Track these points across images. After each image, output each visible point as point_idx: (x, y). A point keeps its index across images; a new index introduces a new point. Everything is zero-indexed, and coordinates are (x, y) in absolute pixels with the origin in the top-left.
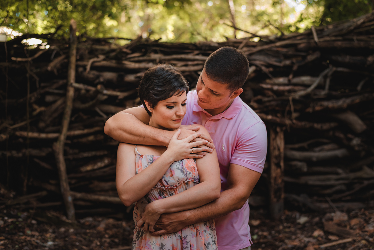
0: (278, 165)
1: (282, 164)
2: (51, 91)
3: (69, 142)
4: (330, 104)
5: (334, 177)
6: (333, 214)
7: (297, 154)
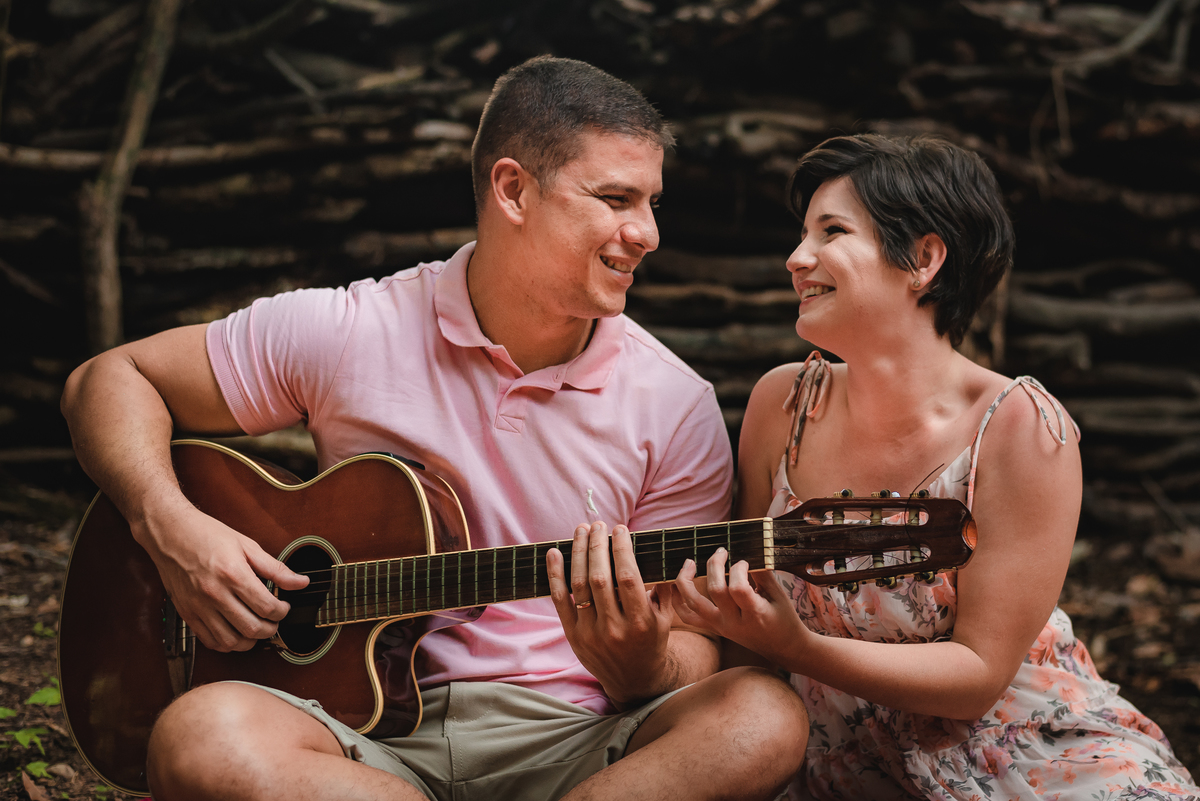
0: (981, 341)
1: (997, 337)
3: (141, 192)
4: (1189, 115)
5: (1175, 406)
7: (1052, 308)
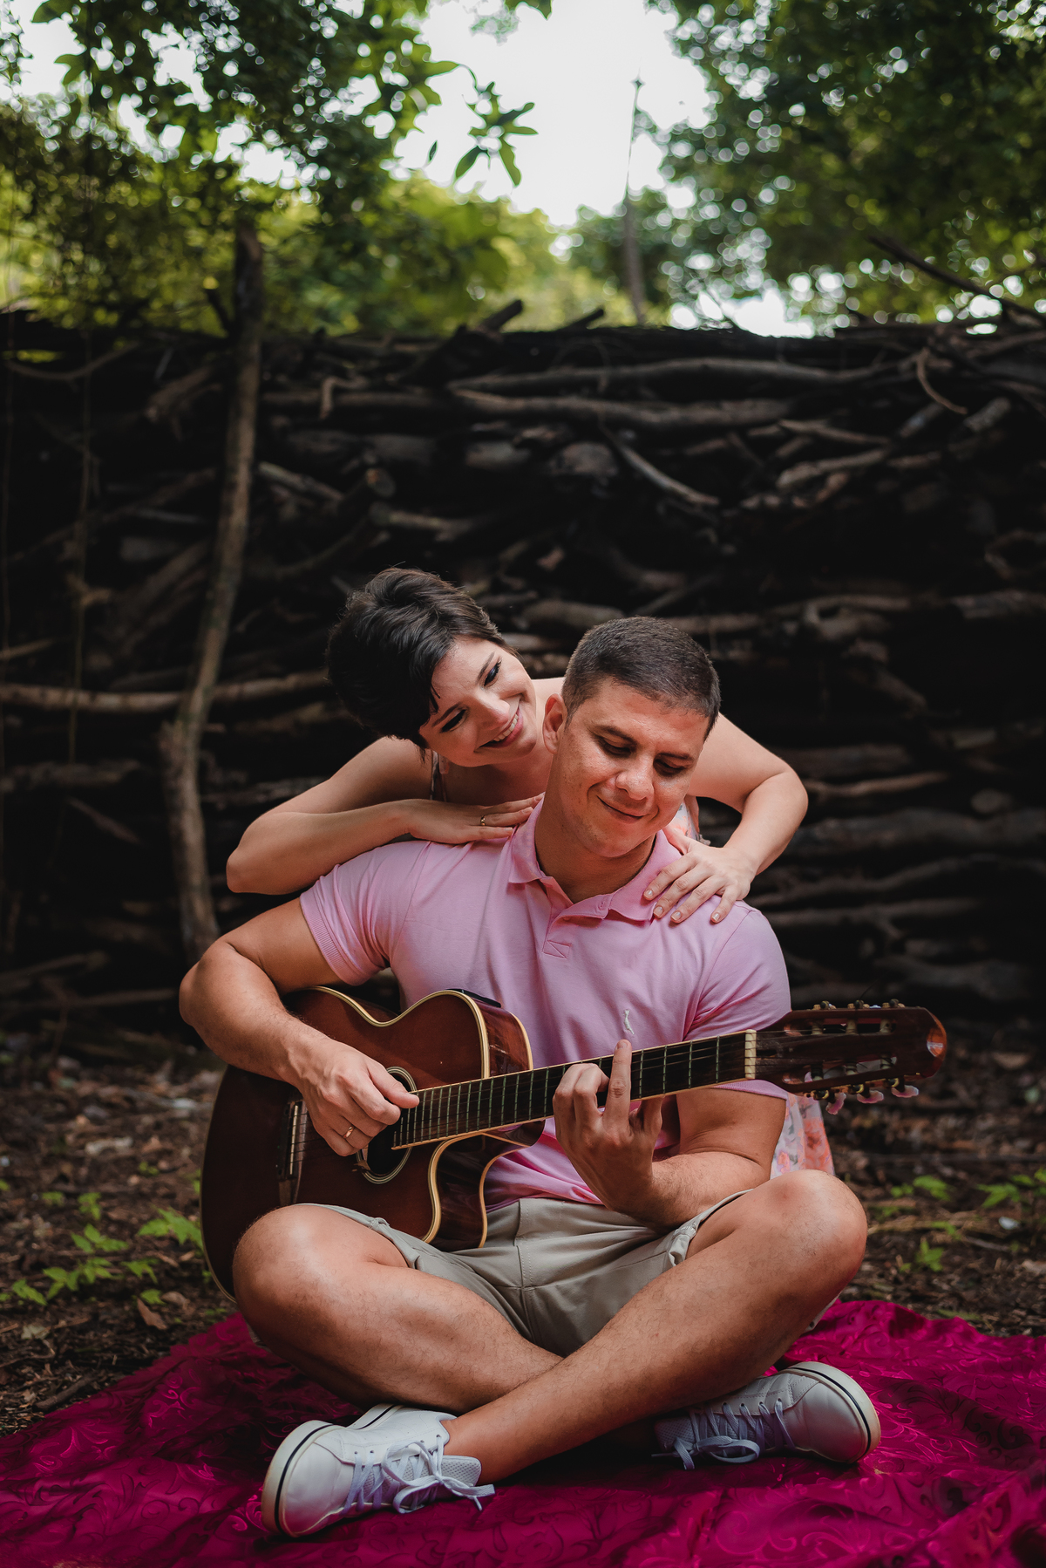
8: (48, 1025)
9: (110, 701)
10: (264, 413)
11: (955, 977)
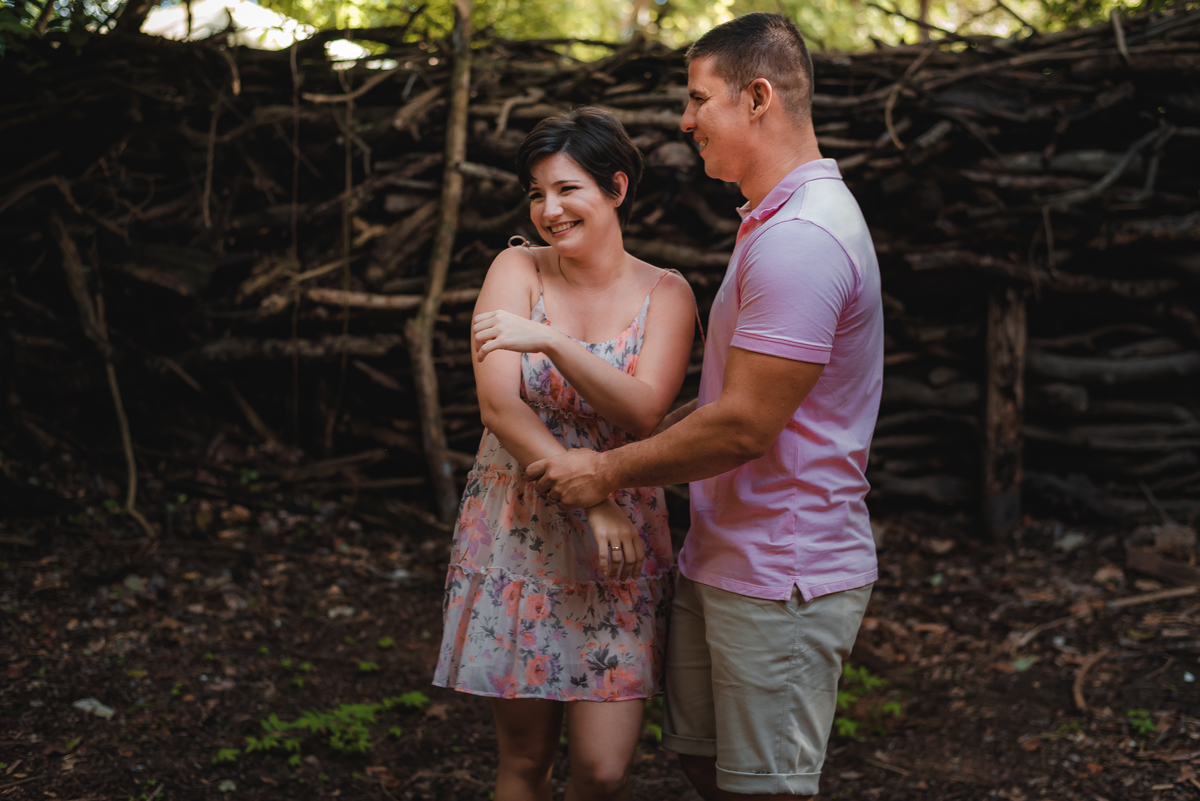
0: (1007, 393)
1: (1019, 390)
2: (402, 182)
3: (446, 319)
4: (1156, 228)
5: (1167, 429)
6: (1156, 529)
7: (1063, 365)
8: (346, 499)
9: (379, 301)
10: (472, 118)
11: (914, 486)
